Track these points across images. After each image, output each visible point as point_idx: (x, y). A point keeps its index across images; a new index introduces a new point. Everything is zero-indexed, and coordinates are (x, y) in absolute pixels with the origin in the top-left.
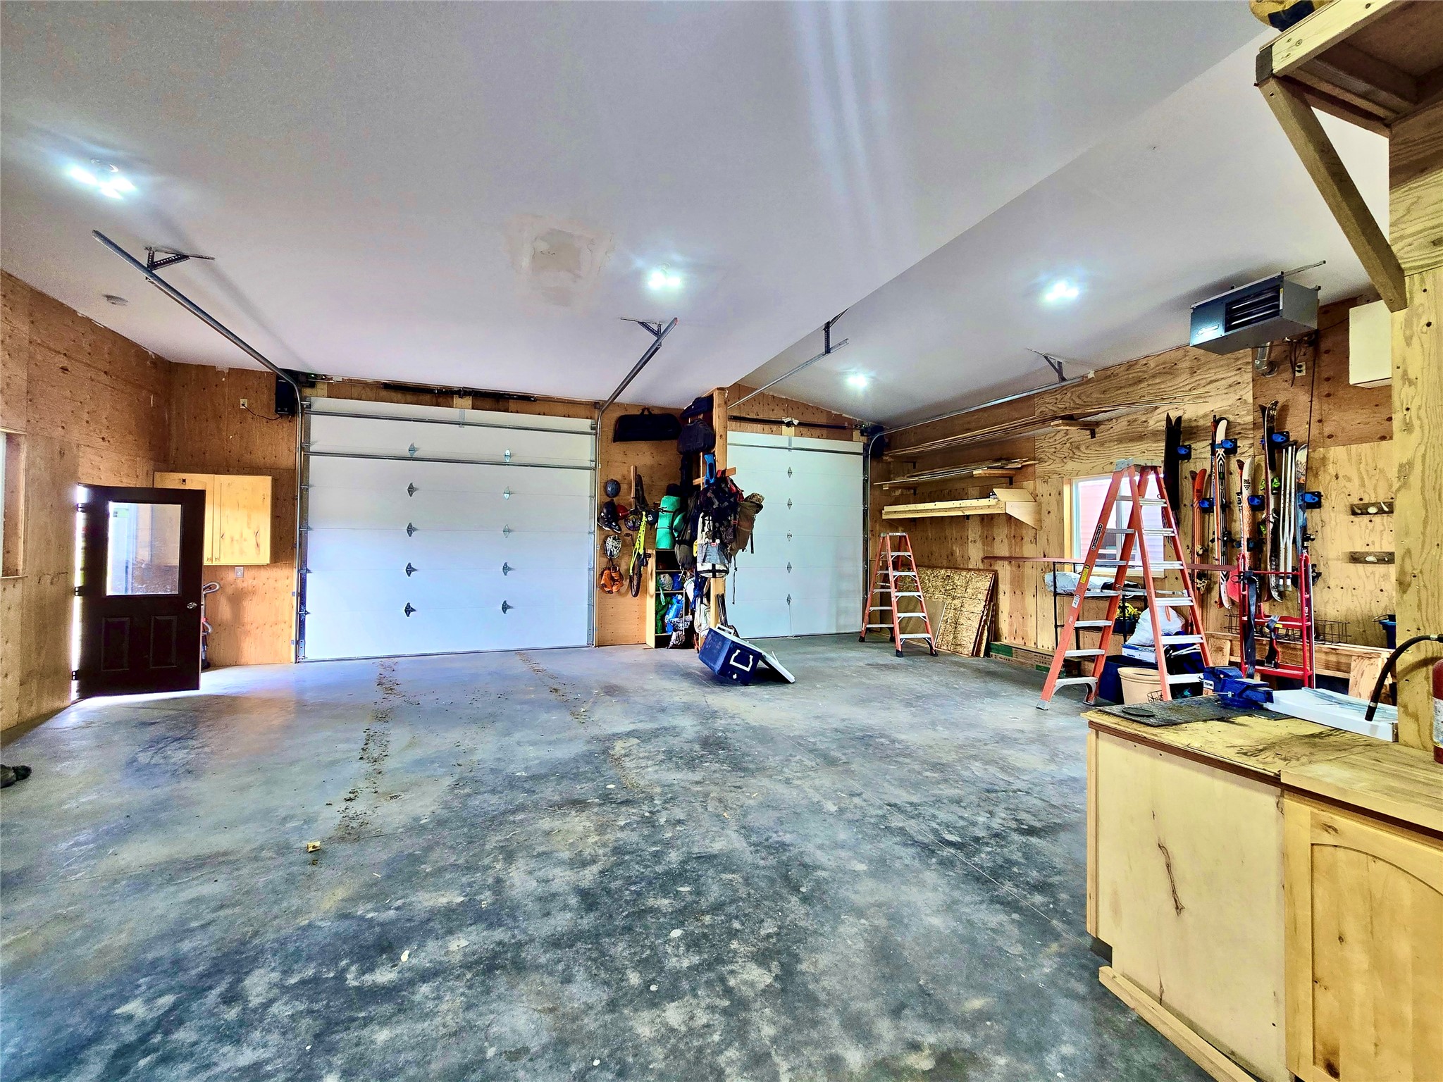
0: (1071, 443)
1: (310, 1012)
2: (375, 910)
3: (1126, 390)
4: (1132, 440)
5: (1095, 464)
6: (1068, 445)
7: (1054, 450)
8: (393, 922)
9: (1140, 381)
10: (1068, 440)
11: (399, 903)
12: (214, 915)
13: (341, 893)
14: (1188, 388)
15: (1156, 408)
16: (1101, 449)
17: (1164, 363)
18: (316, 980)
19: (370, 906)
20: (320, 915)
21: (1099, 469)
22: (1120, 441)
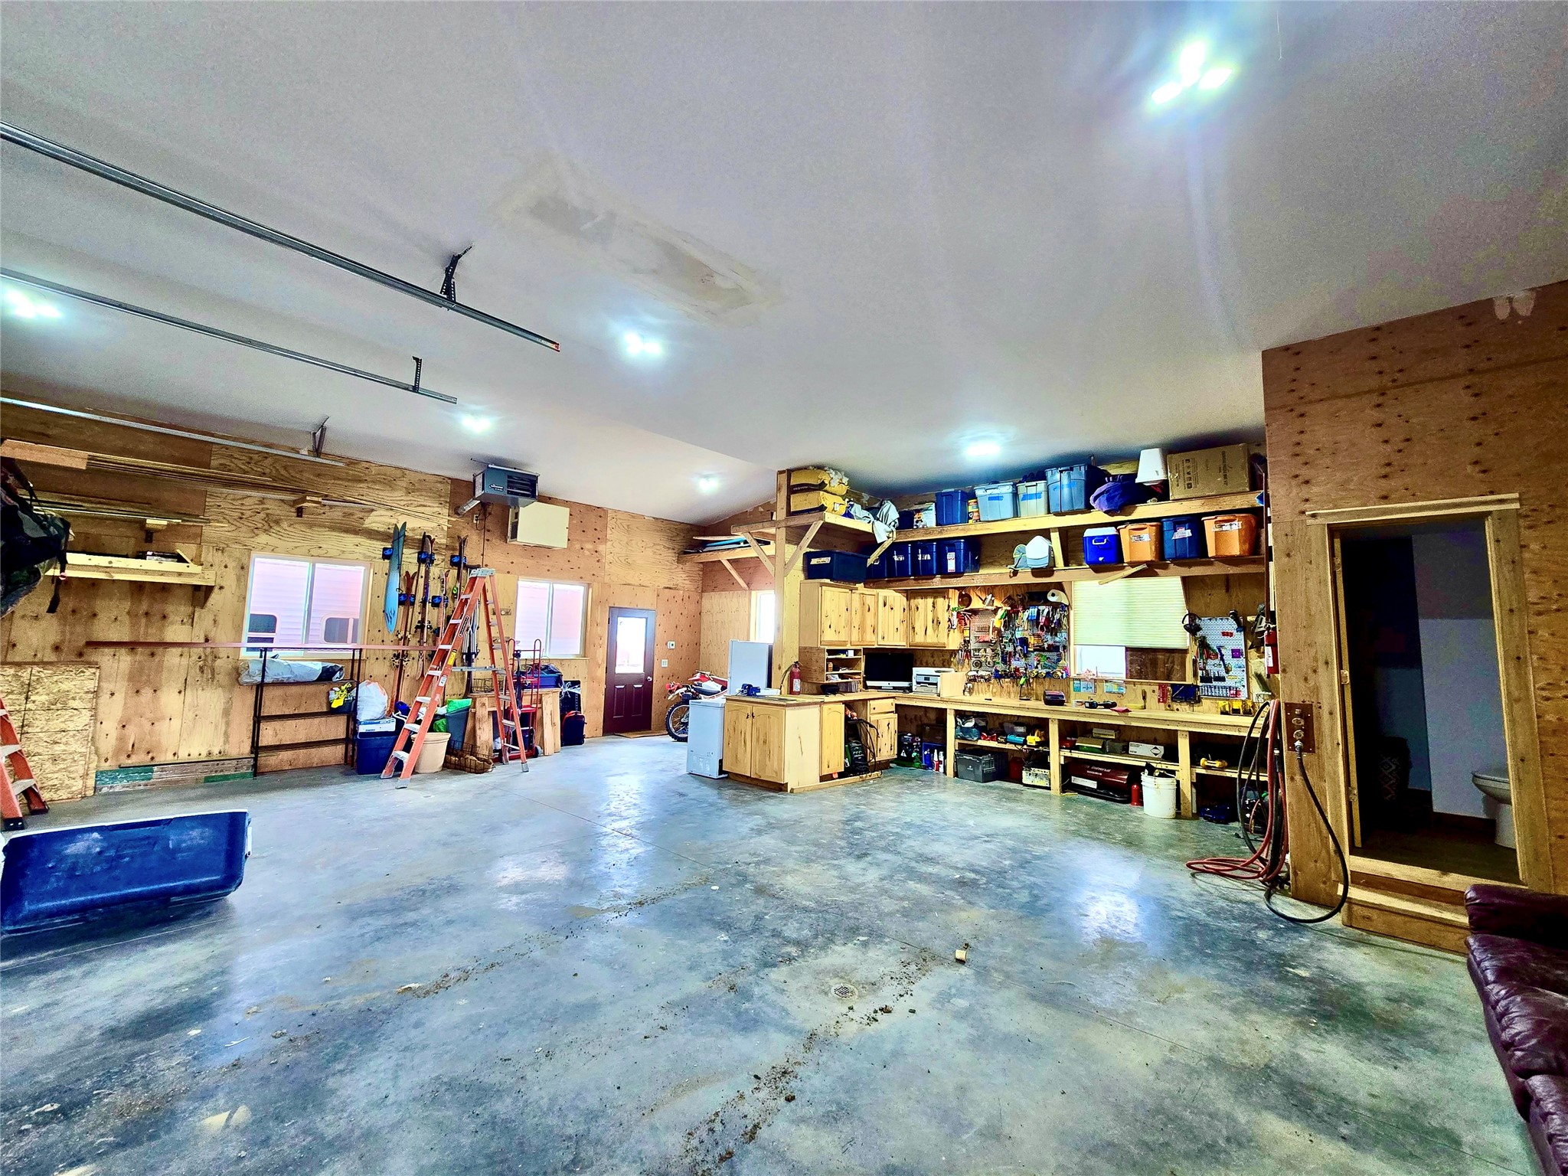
0: (267, 515)
1: (1005, 879)
2: (954, 899)
3: (346, 484)
4: (347, 531)
5: (299, 544)
6: (262, 515)
7: (240, 515)
8: (951, 889)
9: (360, 481)
10: (263, 509)
11: (939, 895)
12: (1042, 941)
13: (963, 915)
14: (402, 503)
15: (372, 510)
16: (310, 531)
17: (385, 475)
18: (999, 886)
19: (954, 902)
20: (982, 910)
21: (305, 550)
22: (332, 528)
